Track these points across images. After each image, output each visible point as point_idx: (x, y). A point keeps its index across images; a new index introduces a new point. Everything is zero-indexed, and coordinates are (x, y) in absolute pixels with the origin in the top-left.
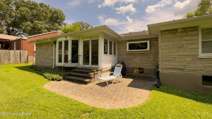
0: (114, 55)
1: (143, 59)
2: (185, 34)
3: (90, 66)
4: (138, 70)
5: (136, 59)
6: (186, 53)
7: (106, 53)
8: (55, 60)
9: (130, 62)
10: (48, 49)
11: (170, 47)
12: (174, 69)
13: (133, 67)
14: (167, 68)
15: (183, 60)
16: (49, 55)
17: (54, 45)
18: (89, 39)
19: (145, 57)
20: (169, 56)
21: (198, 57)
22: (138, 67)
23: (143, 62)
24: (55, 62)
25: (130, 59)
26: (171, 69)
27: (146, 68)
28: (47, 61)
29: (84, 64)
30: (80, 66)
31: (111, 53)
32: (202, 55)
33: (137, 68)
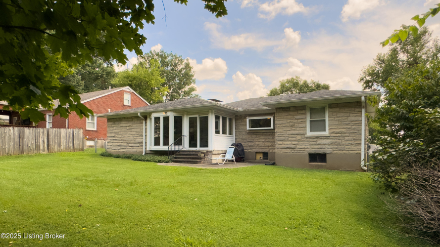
0: (230, 136)
1: (267, 140)
2: (296, 113)
3: (198, 148)
4: (261, 156)
5: (259, 140)
6: (296, 132)
7: (217, 132)
8: (146, 142)
9: (252, 144)
10: (132, 127)
11: (283, 125)
12: (287, 148)
13: (256, 151)
14: (282, 148)
15: (294, 139)
16: (133, 136)
17: (144, 122)
18: (197, 116)
19: (270, 138)
20: (283, 135)
21: (306, 136)
22: (261, 151)
23: (267, 145)
24: (146, 145)
25: (252, 140)
26: (284, 148)
27: (270, 151)
28: (130, 145)
29: (190, 146)
30: (185, 149)
31: (224, 133)
32: (309, 134)
33: (261, 153)
